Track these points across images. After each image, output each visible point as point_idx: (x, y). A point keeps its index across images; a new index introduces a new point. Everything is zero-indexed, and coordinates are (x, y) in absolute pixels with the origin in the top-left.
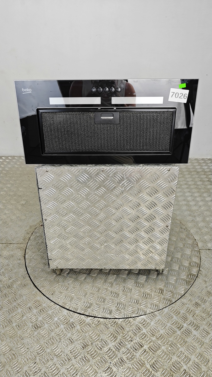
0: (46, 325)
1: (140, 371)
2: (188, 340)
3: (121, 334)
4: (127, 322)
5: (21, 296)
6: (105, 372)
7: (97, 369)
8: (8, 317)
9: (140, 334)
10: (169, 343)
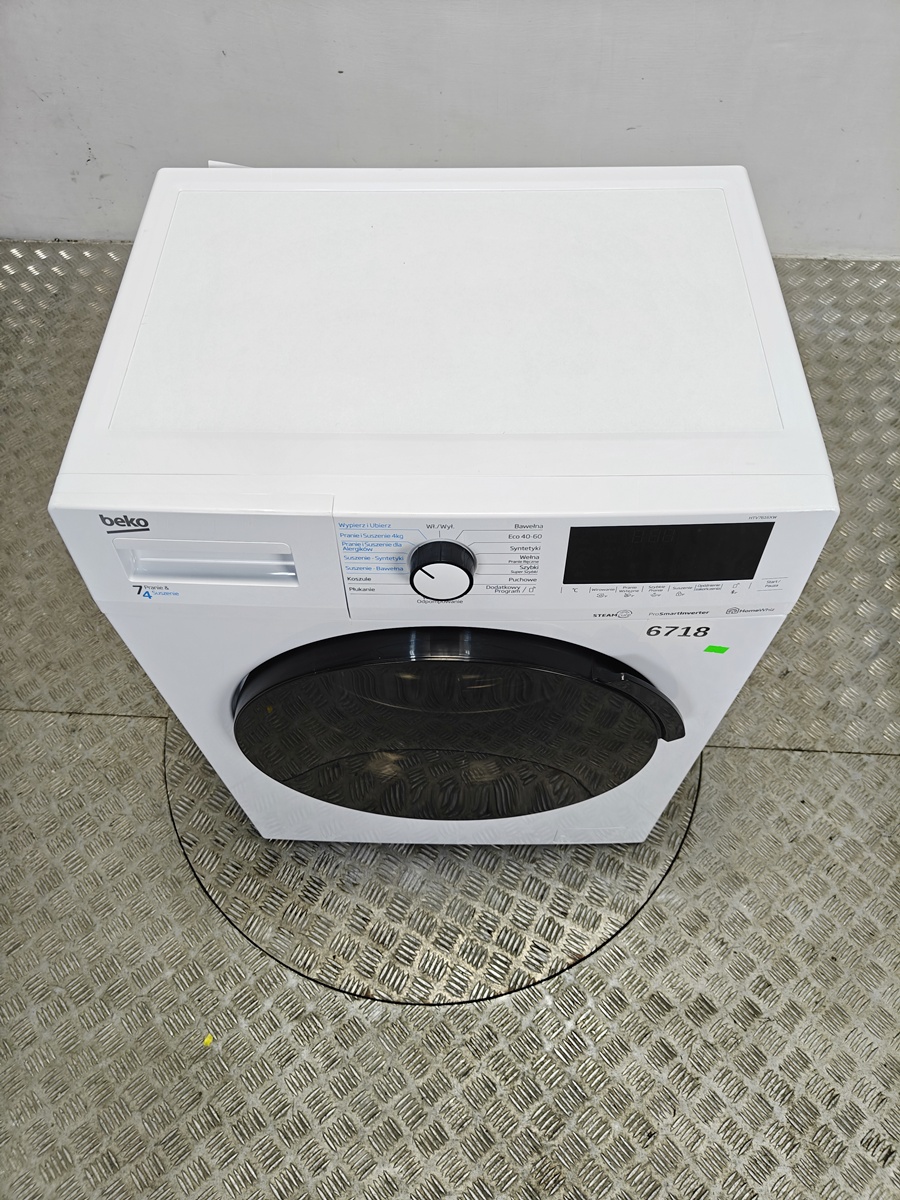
0: (244, 1024)
1: (482, 1161)
2: (615, 1075)
3: (441, 1054)
4: (459, 1015)
5: (166, 923)
6: (392, 1165)
7: (375, 1155)
8: (139, 994)
9: (490, 1053)
10: (564, 1083)
